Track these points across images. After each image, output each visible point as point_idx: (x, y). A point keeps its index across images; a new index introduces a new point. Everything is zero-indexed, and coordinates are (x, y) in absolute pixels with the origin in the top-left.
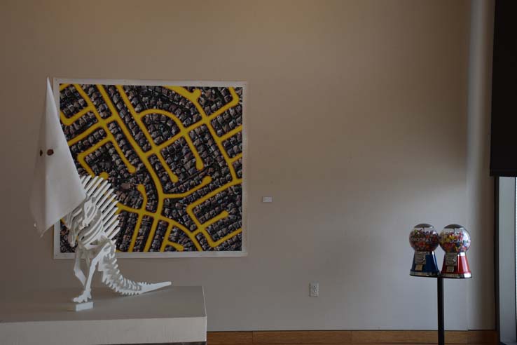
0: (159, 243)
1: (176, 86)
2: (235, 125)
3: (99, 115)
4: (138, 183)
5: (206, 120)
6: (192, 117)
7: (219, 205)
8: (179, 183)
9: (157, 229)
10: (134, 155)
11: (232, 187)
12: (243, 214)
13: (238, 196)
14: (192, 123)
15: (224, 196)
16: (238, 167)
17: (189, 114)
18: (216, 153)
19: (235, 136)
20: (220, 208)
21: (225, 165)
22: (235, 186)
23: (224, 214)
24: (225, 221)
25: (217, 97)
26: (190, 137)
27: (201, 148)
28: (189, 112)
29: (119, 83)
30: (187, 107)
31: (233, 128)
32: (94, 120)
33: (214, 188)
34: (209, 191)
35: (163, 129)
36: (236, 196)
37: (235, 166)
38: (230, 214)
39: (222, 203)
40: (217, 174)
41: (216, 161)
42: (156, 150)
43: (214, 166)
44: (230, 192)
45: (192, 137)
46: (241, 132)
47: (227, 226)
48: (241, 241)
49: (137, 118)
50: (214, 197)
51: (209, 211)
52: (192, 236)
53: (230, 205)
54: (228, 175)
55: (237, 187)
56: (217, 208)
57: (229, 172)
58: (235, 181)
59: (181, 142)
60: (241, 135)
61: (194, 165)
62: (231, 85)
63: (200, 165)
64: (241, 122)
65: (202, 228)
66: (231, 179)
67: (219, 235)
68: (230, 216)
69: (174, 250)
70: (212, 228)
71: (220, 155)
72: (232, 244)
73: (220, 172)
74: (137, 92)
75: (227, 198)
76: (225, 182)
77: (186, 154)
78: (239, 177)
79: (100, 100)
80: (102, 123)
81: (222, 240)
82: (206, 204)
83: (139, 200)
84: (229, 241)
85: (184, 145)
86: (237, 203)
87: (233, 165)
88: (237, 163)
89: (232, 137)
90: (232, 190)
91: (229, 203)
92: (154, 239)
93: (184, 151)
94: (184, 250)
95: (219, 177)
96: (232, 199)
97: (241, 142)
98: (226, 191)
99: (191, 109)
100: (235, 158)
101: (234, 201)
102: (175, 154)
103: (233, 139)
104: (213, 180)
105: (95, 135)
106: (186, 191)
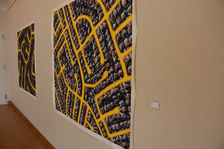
0: (83, 120)
2: (127, 15)
3: (63, 27)
4: (74, 73)
5: (106, 16)
6: (98, 16)
7: (113, 101)
8: (92, 75)
9: (82, 110)
10: (73, 52)
11: (124, 84)
12: (131, 114)
13: (128, 94)
14: (98, 21)
15: (118, 92)
16: (129, 63)
17: (96, 13)
18: (112, 48)
19: (126, 28)
20: (114, 104)
21: (118, 61)
22: (126, 83)
23: (116, 111)
24: (117, 117)
26: (97, 34)
27: (103, 44)
28: (96, 11)
29: (69, 3)
30: (95, 8)
31: (125, 19)
32: (61, 30)
33: (110, 83)
34: (107, 85)
35: (84, 30)
36: (126, 94)
37: (126, 61)
38: (121, 111)
39: (115, 98)
40: (111, 69)
41: (111, 56)
42: (81, 48)
43: (111, 61)
44: (122, 88)
45: (98, 34)
46: (131, 23)
47: (119, 123)
48: (129, 141)
49: (74, 24)
50: (109, 91)
51: (106, 104)
52: (97, 122)
53: (121, 103)
54: (120, 71)
55: (127, 85)
56: (112, 103)
57: (120, 68)
58: (126, 78)
59: (92, 40)
60: (131, 26)
61: (99, 60)
63: (103, 61)
64: (131, 11)
65: (102, 118)
66: (122, 75)
67: (113, 129)
68: (121, 114)
69: (89, 128)
70: (108, 120)
71: (114, 49)
72: (123, 141)
73: (114, 68)
75: (119, 94)
76: (118, 78)
77: (95, 50)
78: (129, 74)
79: (63, 17)
80: (63, 32)
81: (116, 134)
82: (105, 96)
83: (75, 85)
84: (120, 137)
85: (94, 42)
86: (127, 102)
87: (124, 60)
88: (128, 58)
89: (123, 30)
90: (123, 87)
91: (120, 100)
92: (81, 116)
93: (94, 47)
94: (94, 132)
95: (113, 72)
96: (122, 98)
97: (131, 34)
98: (118, 87)
99: (98, 10)
100: (126, 52)
101: (125, 100)
102: (89, 50)
103: (124, 31)
104: (109, 75)
106: (95, 83)
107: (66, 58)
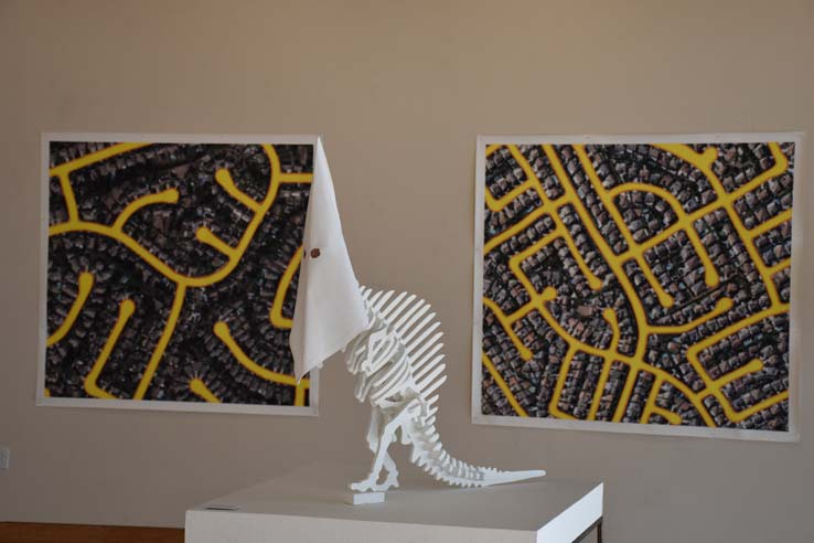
0: (638, 410)
1: (674, 143)
2: (779, 209)
3: (545, 194)
4: (604, 306)
5: (725, 200)
6: (699, 195)
7: (745, 349)
8: (674, 309)
9: (635, 385)
10: (599, 259)
11: (771, 318)
12: (791, 366)
13: (781, 335)
14: (700, 206)
15: (756, 333)
16: (783, 283)
17: (694, 190)
18: (741, 258)
19: (778, 228)
20: (747, 355)
21: (757, 280)
22: (776, 316)
23: (756, 366)
24: (756, 377)
25: (745, 160)
26: (696, 230)
27: (716, 249)
28: (694, 186)
29: (578, 142)
30: (692, 179)
31: (775, 214)
32: (536, 202)
33: (737, 319)
34: (728, 324)
35: (650, 215)
36: (778, 334)
37: (777, 281)
38: (767, 365)
39: (750, 345)
40: (742, 295)
41: (741, 271)
42: (636, 252)
43: (738, 281)
44: (767, 326)
45: (700, 230)
46: (789, 222)
47: (760, 387)
48: (786, 414)
49: (606, 198)
50: (737, 334)
51: (727, 359)
52: (696, 399)
53: (765, 350)
54: (763, 297)
55: (779, 319)
56: (741, 355)
57: (765, 292)
58: (777, 308)
59: (679, 239)
60: (790, 227)
61: (702, 278)
62: (773, 139)
63: (712, 279)
64: (789, 203)
65: (714, 387)
66: (768, 304)
67: (746, 401)
68: (766, 369)
69: (664, 421)
70: (733, 388)
71: (749, 261)
72: (771, 418)
73: (748, 291)
74: (607, 154)
75: (760, 337)
76: (758, 309)
77: (688, 258)
78: (785, 300)
79: (547, 169)
80: (549, 207)
81: (751, 410)
82: (721, 346)
83: (606, 335)
84: (763, 413)
85: (684, 243)
86: (780, 346)
87: (773, 280)
88: (781, 275)
89: (772, 230)
90: (770, 323)
91: (764, 346)
92: (629, 401)
93: (684, 254)
94: (683, 424)
95: (746, 300)
96: (770, 339)
97: (789, 239)
98: (760, 324)
99: (699, 183)
100: (777, 268)
101: (775, 344)
102: (668, 258)
103: (774, 234)
104: (736, 305)
105: (537, 226)
106: (686, 322)
107: (566, 273)
